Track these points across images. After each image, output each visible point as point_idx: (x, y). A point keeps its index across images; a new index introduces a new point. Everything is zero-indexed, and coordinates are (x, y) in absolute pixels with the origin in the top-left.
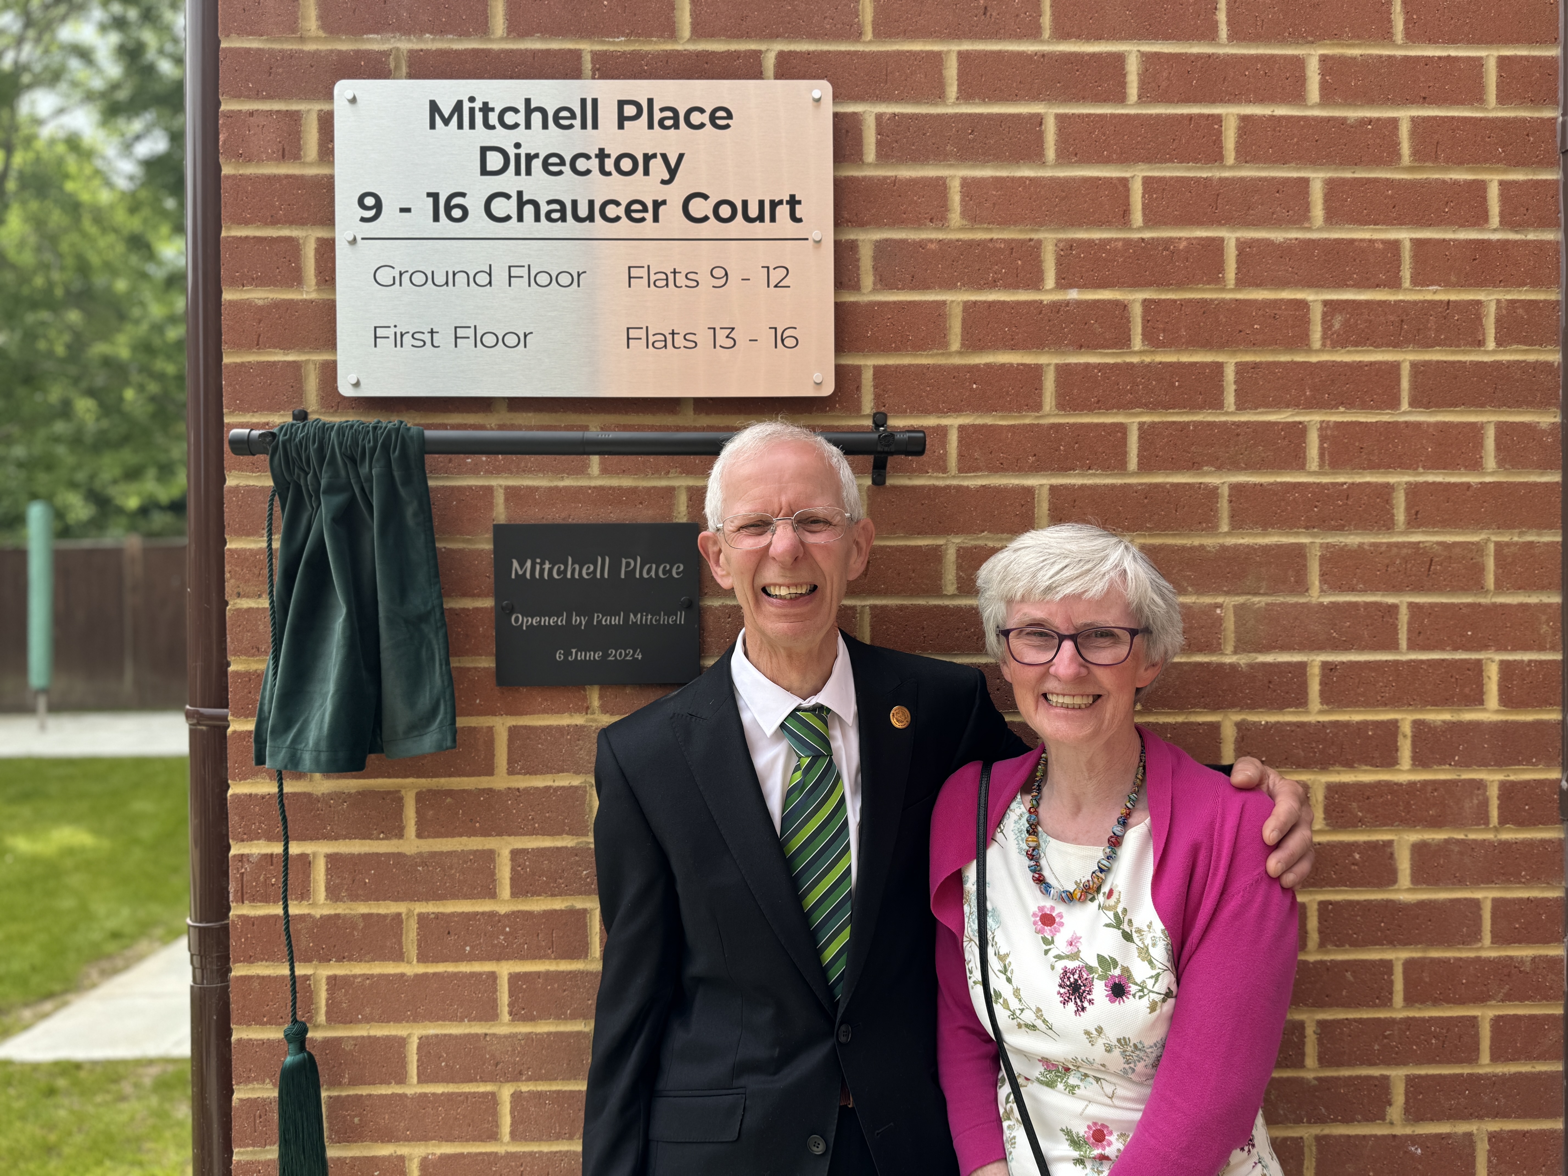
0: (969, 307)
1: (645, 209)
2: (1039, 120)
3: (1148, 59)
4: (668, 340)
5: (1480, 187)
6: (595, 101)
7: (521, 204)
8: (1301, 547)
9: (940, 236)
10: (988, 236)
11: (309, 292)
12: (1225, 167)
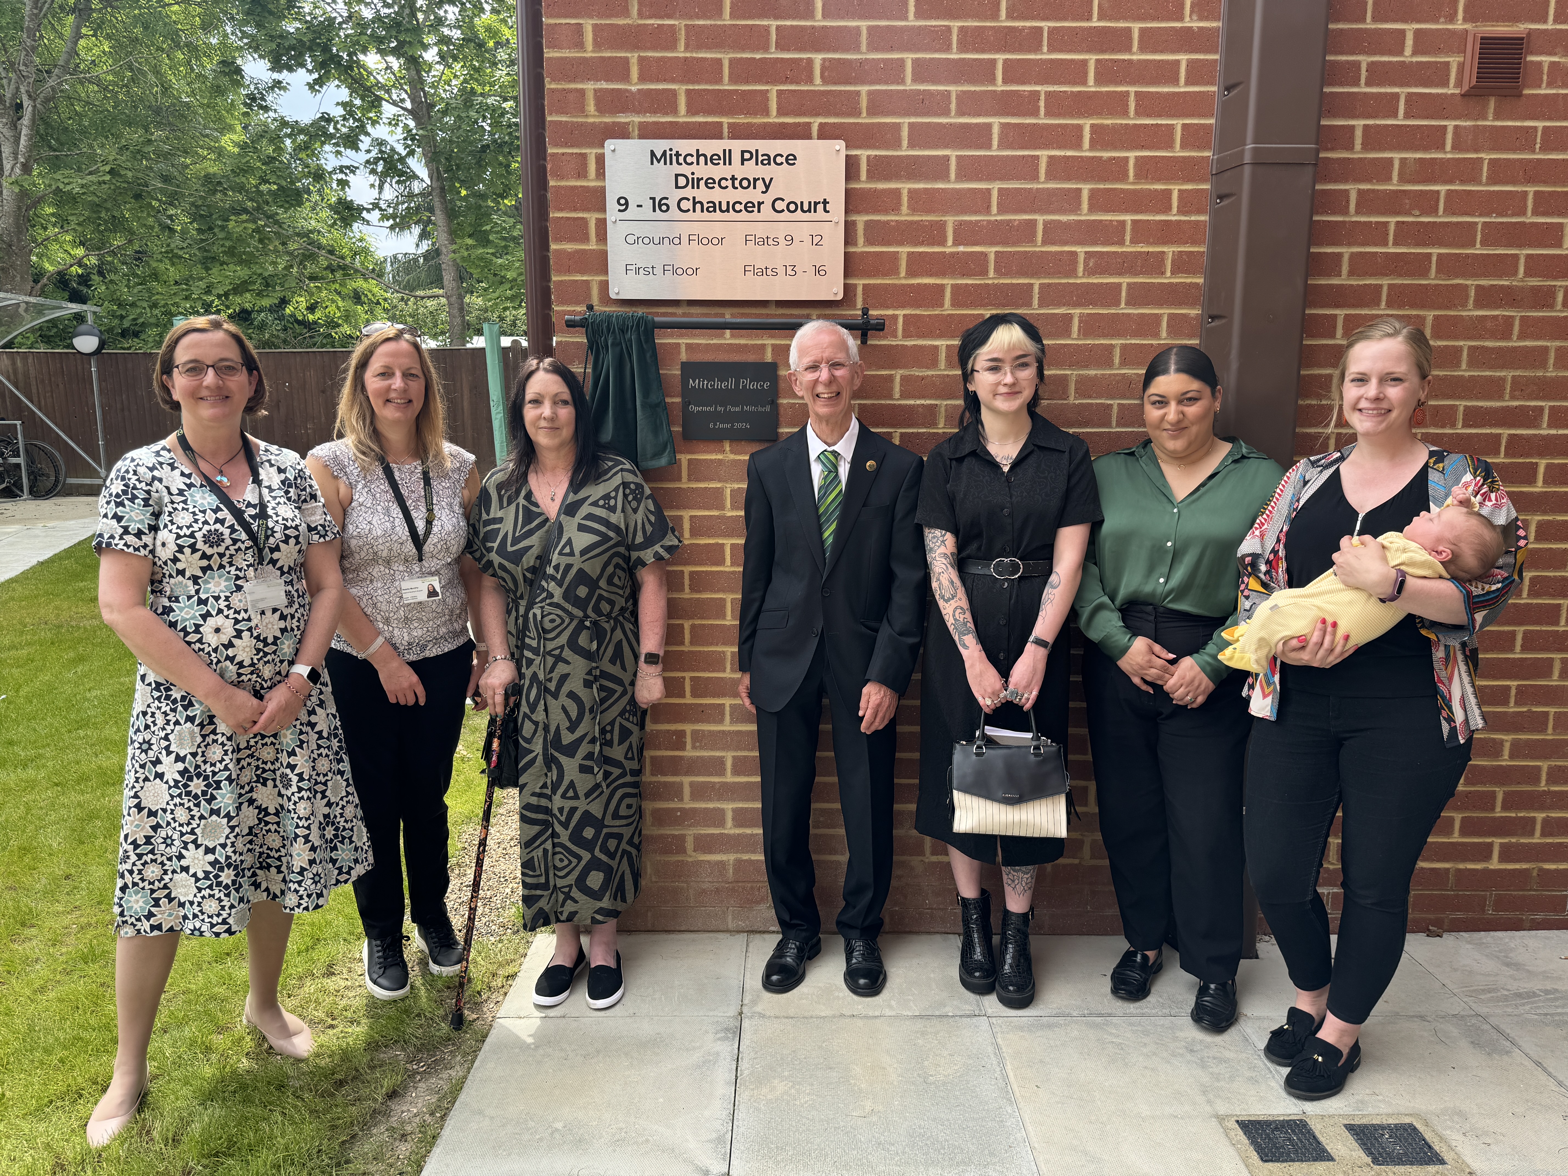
0: (910, 254)
1: (754, 206)
2: (947, 158)
3: (1003, 126)
4: (764, 272)
5: (1169, 192)
6: (730, 151)
7: (695, 203)
8: (1066, 375)
9: (897, 218)
10: (920, 218)
11: (593, 245)
12: (1039, 183)
